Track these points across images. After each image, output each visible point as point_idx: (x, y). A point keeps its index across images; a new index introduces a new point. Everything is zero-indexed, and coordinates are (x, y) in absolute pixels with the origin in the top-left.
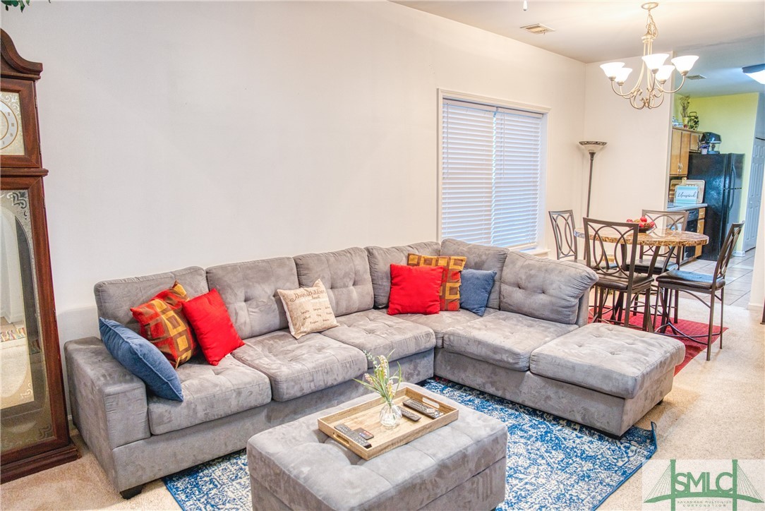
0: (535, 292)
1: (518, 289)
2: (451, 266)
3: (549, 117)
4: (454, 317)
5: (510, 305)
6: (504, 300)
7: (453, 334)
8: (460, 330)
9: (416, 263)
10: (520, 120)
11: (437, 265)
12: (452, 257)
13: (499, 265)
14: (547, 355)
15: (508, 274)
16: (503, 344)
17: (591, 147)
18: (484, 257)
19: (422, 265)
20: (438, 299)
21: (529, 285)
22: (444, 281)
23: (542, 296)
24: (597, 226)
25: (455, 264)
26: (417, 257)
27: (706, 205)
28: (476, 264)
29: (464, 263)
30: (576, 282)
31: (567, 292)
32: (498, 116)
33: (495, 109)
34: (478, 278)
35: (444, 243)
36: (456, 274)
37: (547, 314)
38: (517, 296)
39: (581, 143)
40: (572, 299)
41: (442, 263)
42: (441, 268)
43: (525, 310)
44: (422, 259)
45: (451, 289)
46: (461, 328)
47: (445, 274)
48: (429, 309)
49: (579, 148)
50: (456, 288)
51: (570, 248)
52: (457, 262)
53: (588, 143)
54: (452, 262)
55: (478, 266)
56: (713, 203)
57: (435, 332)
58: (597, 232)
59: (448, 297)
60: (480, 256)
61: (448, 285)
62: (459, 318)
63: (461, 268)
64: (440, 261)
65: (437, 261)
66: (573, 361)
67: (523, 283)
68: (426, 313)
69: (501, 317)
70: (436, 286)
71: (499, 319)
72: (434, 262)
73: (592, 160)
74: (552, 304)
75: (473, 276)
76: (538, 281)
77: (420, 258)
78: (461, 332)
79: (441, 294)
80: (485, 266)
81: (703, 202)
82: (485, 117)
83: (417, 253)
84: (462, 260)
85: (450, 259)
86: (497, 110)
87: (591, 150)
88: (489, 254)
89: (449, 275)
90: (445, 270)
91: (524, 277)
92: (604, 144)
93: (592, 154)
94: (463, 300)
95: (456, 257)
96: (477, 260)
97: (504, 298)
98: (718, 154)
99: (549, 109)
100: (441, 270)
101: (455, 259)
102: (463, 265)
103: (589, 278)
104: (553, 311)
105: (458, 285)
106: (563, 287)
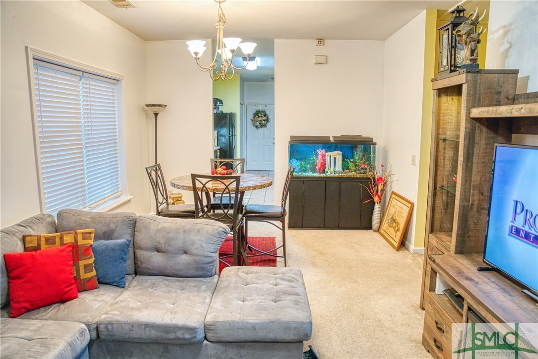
0: (176, 254)
1: (156, 253)
2: (81, 242)
3: (124, 83)
4: (99, 299)
5: (149, 269)
6: (143, 266)
7: (111, 323)
8: (117, 316)
9: (36, 245)
10: (100, 85)
11: (62, 244)
12: (78, 231)
13: (130, 231)
14: (223, 322)
15: (142, 238)
16: (174, 322)
17: (155, 109)
18: (112, 226)
19: (44, 246)
20: (74, 281)
21: (170, 248)
22: (76, 260)
23: (184, 257)
24: (204, 181)
25: (84, 239)
26: (36, 238)
27: (219, 147)
28: (104, 233)
29: (93, 235)
30: (215, 239)
31: (209, 250)
32: (83, 81)
33: (80, 73)
34: (113, 250)
35: (60, 215)
36: (87, 249)
37: (192, 272)
38: (156, 260)
39: (147, 106)
40: (214, 255)
41: (68, 239)
42: (70, 246)
43: (167, 272)
44: (43, 240)
45: (86, 266)
46: (118, 313)
47: (75, 252)
48: (66, 296)
49: (144, 110)
50: (92, 264)
51: (163, 197)
52: (85, 236)
53: (153, 105)
54: (80, 237)
55: (108, 235)
56: (223, 145)
57: (86, 325)
58: (204, 186)
59: (84, 275)
60: (108, 225)
61: (82, 263)
62: (104, 298)
63: (91, 242)
64: (65, 238)
65: (61, 238)
66: (251, 321)
67: (162, 246)
68: (63, 301)
69: (147, 284)
70: (68, 268)
71: (147, 288)
72: (58, 240)
73: (156, 119)
74: (196, 262)
75: (106, 248)
76: (179, 243)
77: (39, 238)
78: (119, 318)
79: (75, 275)
80: (115, 234)
81: (218, 146)
82: (72, 81)
83: (33, 233)
84: (90, 233)
85: (76, 233)
86: (83, 74)
87: (155, 111)
88: (117, 221)
89: (81, 251)
90: (74, 247)
91: (162, 241)
92: (165, 106)
93: (156, 115)
94: (100, 275)
95: (83, 231)
96: (105, 229)
97: (142, 264)
98: (222, 113)
99: (123, 77)
100: (70, 249)
101: (83, 233)
102: (93, 238)
103: (225, 232)
104: (197, 269)
105: (92, 260)
106: (204, 245)
